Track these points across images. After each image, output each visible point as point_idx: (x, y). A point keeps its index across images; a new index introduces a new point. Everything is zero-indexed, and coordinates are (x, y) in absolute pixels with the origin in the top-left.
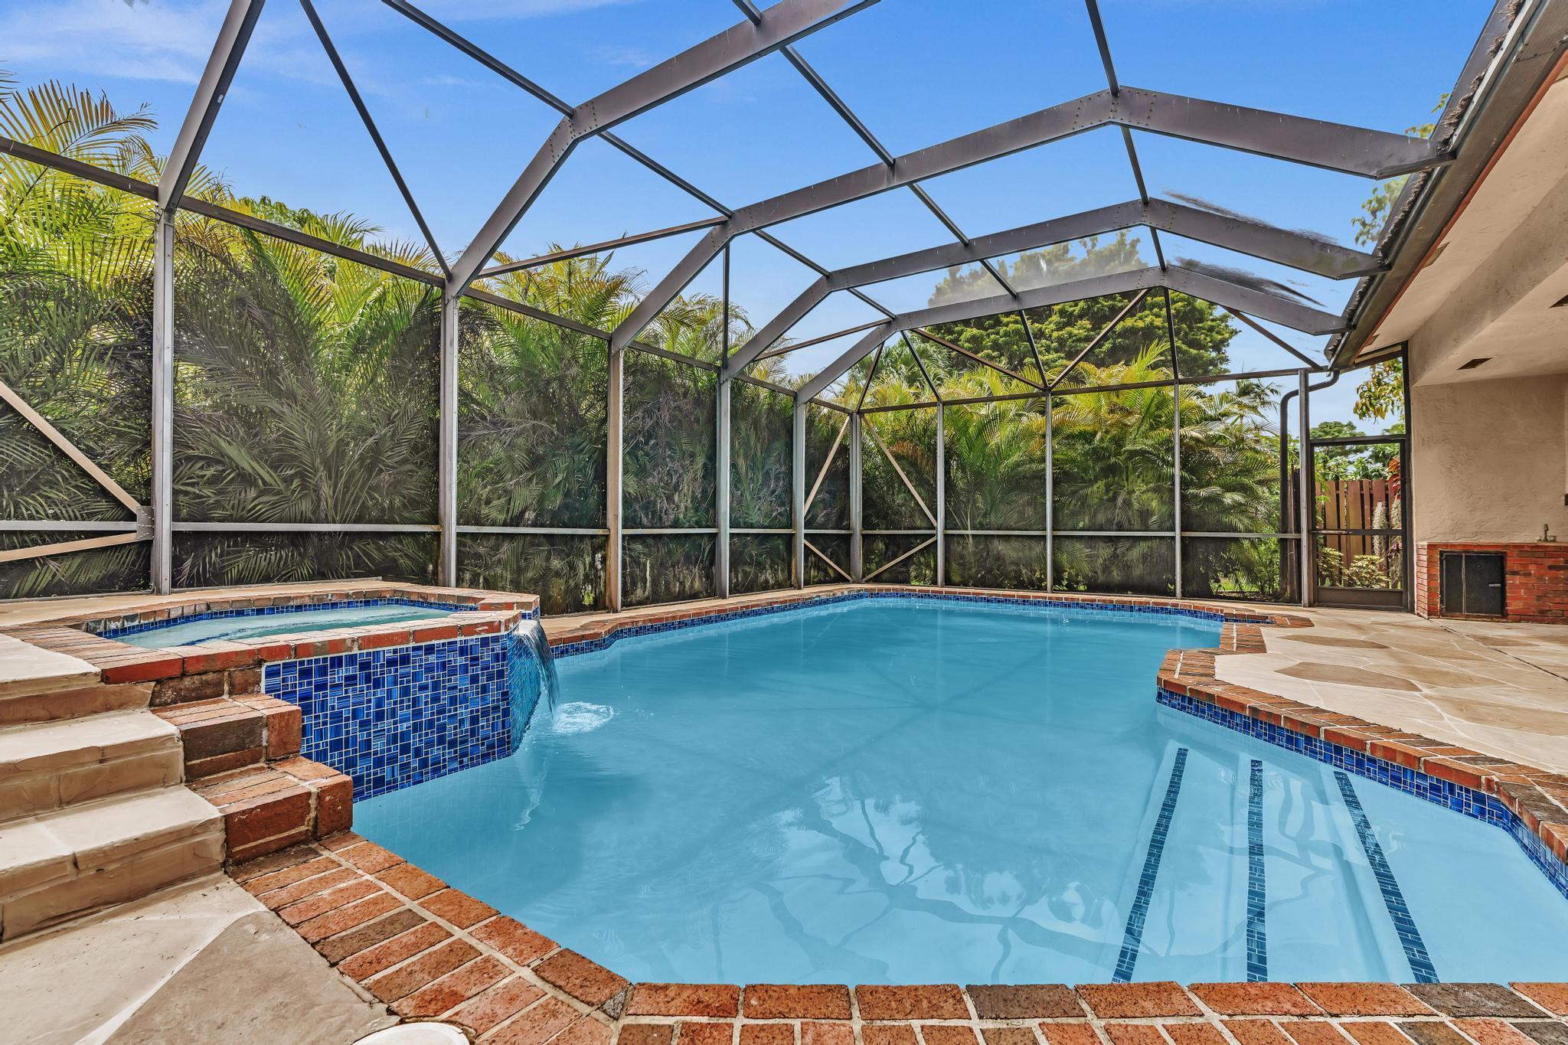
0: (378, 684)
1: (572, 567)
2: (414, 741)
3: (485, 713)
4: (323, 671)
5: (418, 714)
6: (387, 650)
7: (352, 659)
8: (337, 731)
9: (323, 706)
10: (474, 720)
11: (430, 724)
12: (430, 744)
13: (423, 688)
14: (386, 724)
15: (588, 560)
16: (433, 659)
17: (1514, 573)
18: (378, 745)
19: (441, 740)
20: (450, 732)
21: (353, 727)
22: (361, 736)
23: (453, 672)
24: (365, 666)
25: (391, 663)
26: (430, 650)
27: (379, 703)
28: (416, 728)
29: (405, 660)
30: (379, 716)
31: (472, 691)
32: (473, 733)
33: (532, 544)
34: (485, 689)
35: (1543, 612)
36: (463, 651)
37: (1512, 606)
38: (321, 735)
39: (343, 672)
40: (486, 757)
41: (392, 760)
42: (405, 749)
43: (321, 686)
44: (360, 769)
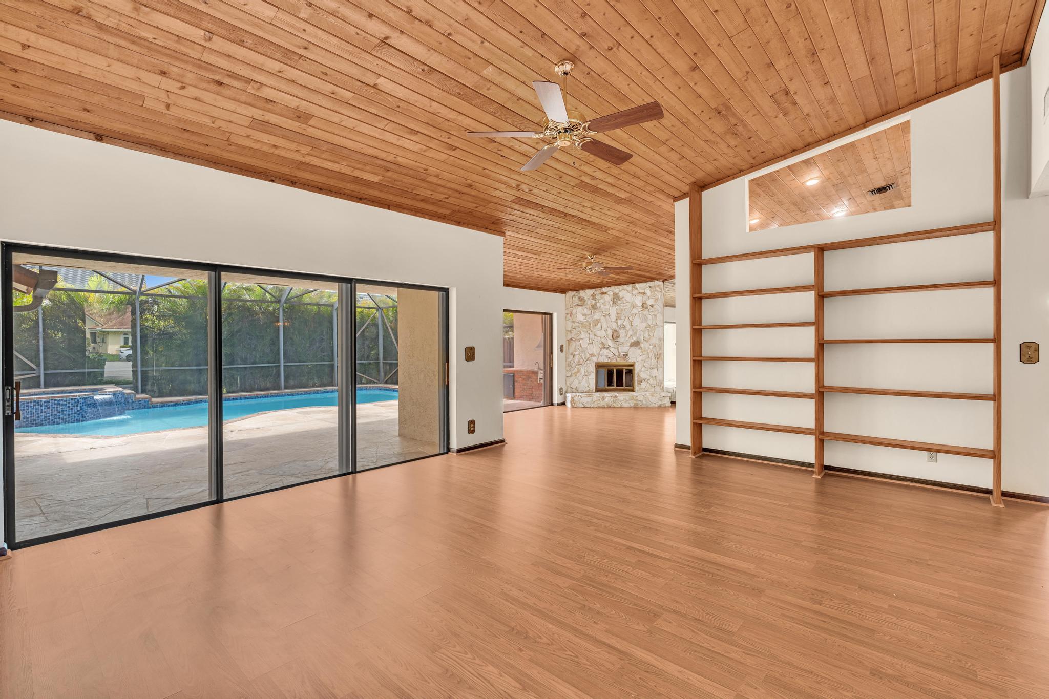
0: (41, 406)
2: (51, 418)
3: (72, 414)
4: (28, 403)
5: (52, 412)
6: (44, 400)
7: (35, 401)
8: (31, 414)
9: (28, 409)
10: (69, 415)
11: (56, 415)
12: (56, 418)
13: (54, 408)
14: (43, 414)
16: (56, 402)
18: (41, 418)
19: (59, 418)
20: (62, 417)
22: (38, 416)
23: (62, 405)
24: (38, 403)
25: (45, 402)
26: (55, 400)
27: (42, 410)
28: (52, 415)
29: (49, 402)
30: (42, 412)
31: (68, 409)
32: (69, 417)
34: (72, 409)
38: (27, 414)
39: (33, 404)
40: (72, 423)
41: (45, 421)
42: (49, 419)
43: (28, 406)
44: (37, 421)
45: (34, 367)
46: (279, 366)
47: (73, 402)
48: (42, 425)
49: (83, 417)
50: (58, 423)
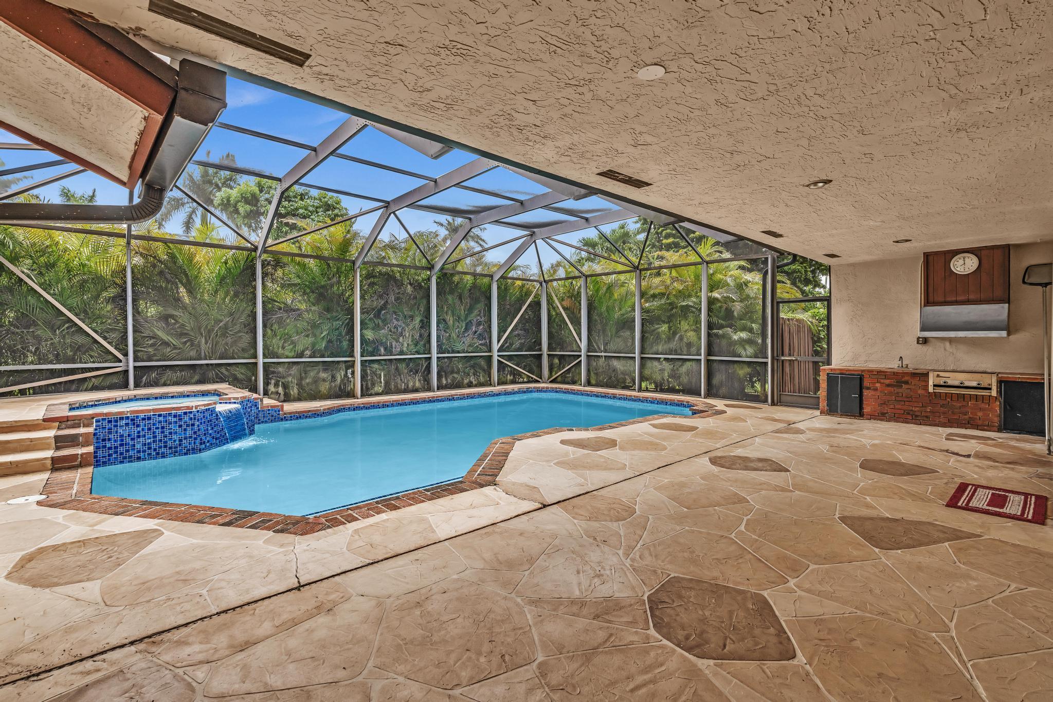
0: (138, 426)
1: (333, 377)
2: (153, 446)
3: (186, 438)
4: (116, 421)
5: (155, 437)
6: (142, 415)
7: (127, 418)
8: (122, 440)
9: (117, 432)
10: (180, 440)
11: (160, 441)
12: (160, 447)
13: (157, 428)
14: (141, 439)
15: (343, 373)
16: (161, 418)
17: (868, 388)
18: (138, 446)
19: (165, 446)
20: (169, 444)
21: (128, 440)
22: (131, 443)
23: (170, 423)
24: (133, 420)
25: (144, 419)
26: (160, 415)
27: (139, 432)
28: (154, 442)
29: (149, 418)
30: (139, 437)
31: (179, 430)
32: (180, 445)
33: (308, 366)
34: (185, 430)
35: (883, 414)
36: (175, 416)
37: (867, 409)
38: (115, 441)
39: (124, 422)
40: (186, 454)
41: (144, 451)
42: (150, 448)
43: (116, 426)
44: (131, 453)
45: (120, 356)
46: (430, 358)
47: (186, 418)
48: (139, 459)
49: (201, 444)
50: (164, 456)
